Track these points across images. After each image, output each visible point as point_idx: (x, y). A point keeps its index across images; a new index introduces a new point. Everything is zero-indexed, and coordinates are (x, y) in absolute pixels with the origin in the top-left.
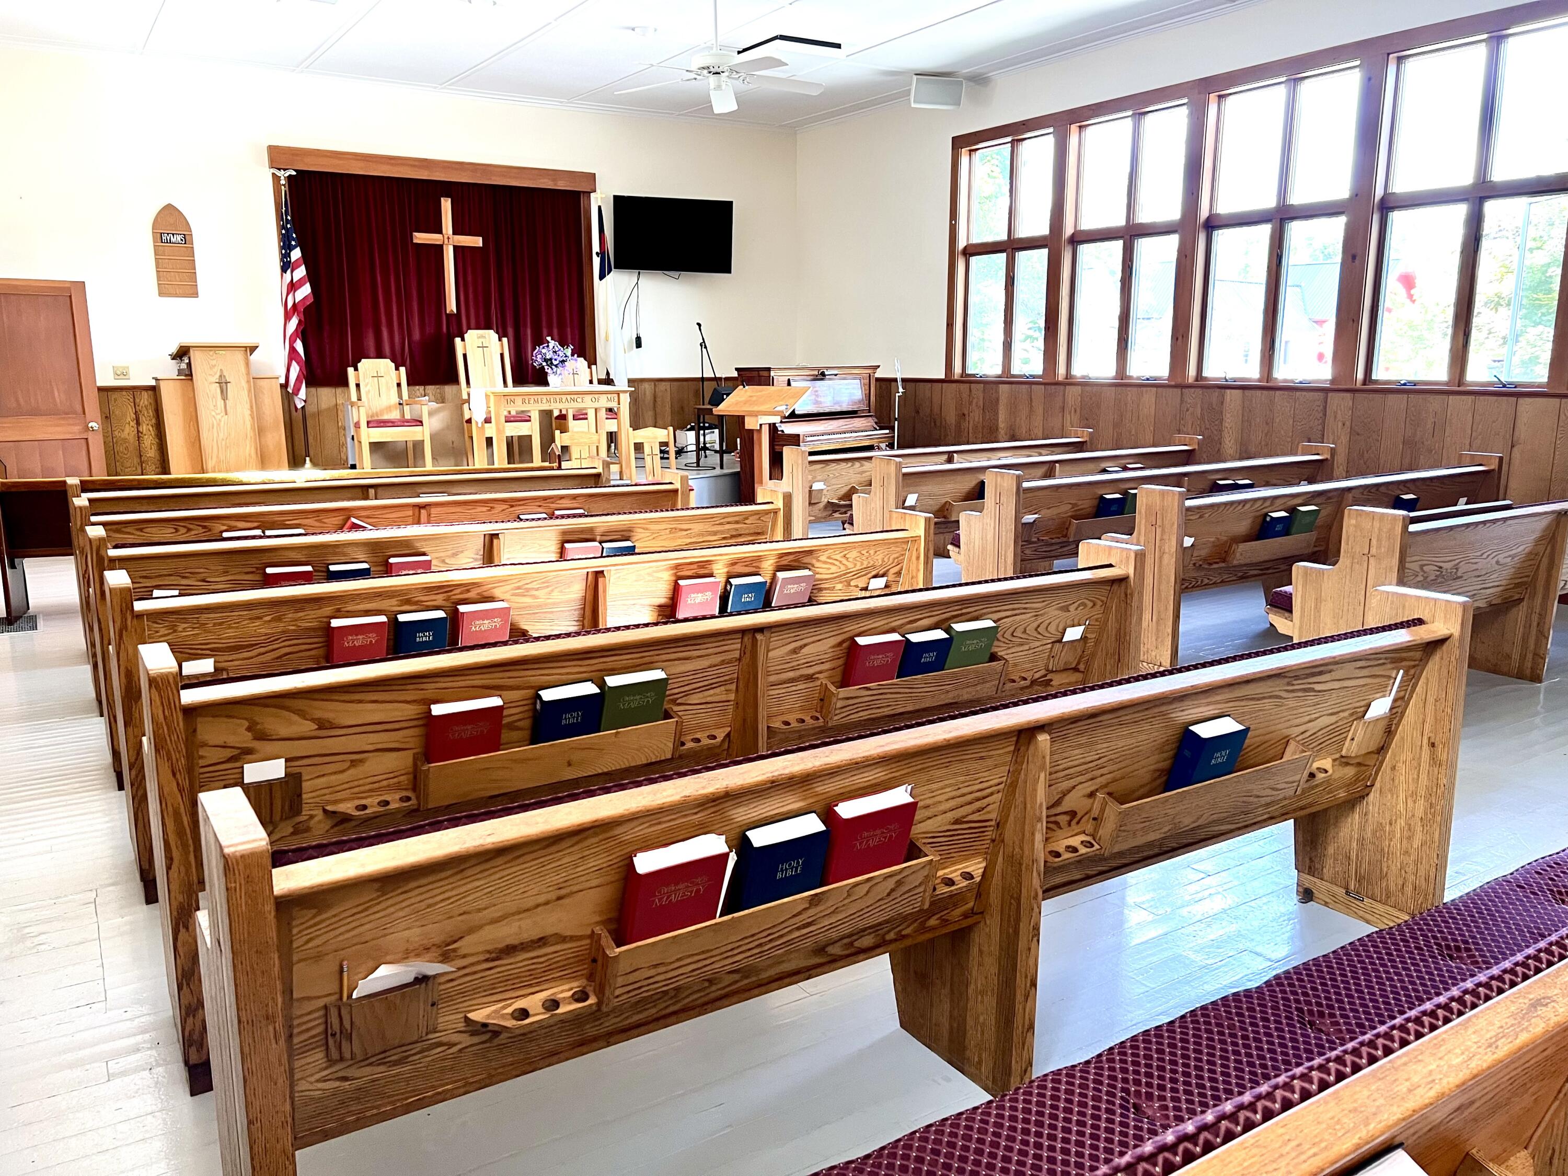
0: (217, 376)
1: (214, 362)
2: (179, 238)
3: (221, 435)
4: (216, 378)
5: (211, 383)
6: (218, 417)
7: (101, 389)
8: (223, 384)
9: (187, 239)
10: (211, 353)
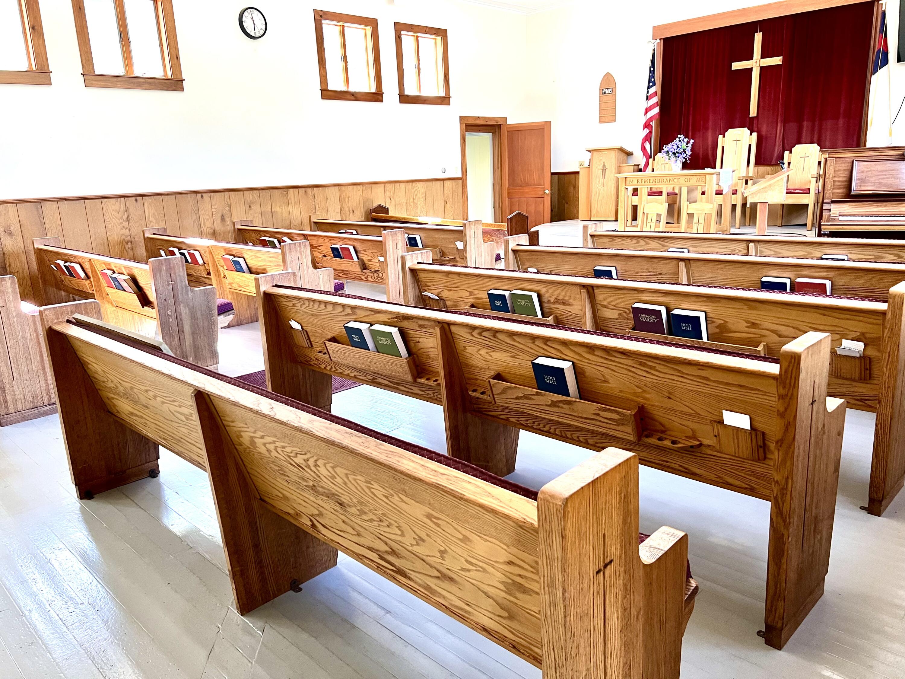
0: (602, 166)
1: (601, 158)
2: (610, 90)
3: (600, 198)
4: (601, 167)
5: (599, 169)
6: (600, 188)
7: (553, 174)
8: (604, 170)
9: (613, 90)
10: (601, 153)
